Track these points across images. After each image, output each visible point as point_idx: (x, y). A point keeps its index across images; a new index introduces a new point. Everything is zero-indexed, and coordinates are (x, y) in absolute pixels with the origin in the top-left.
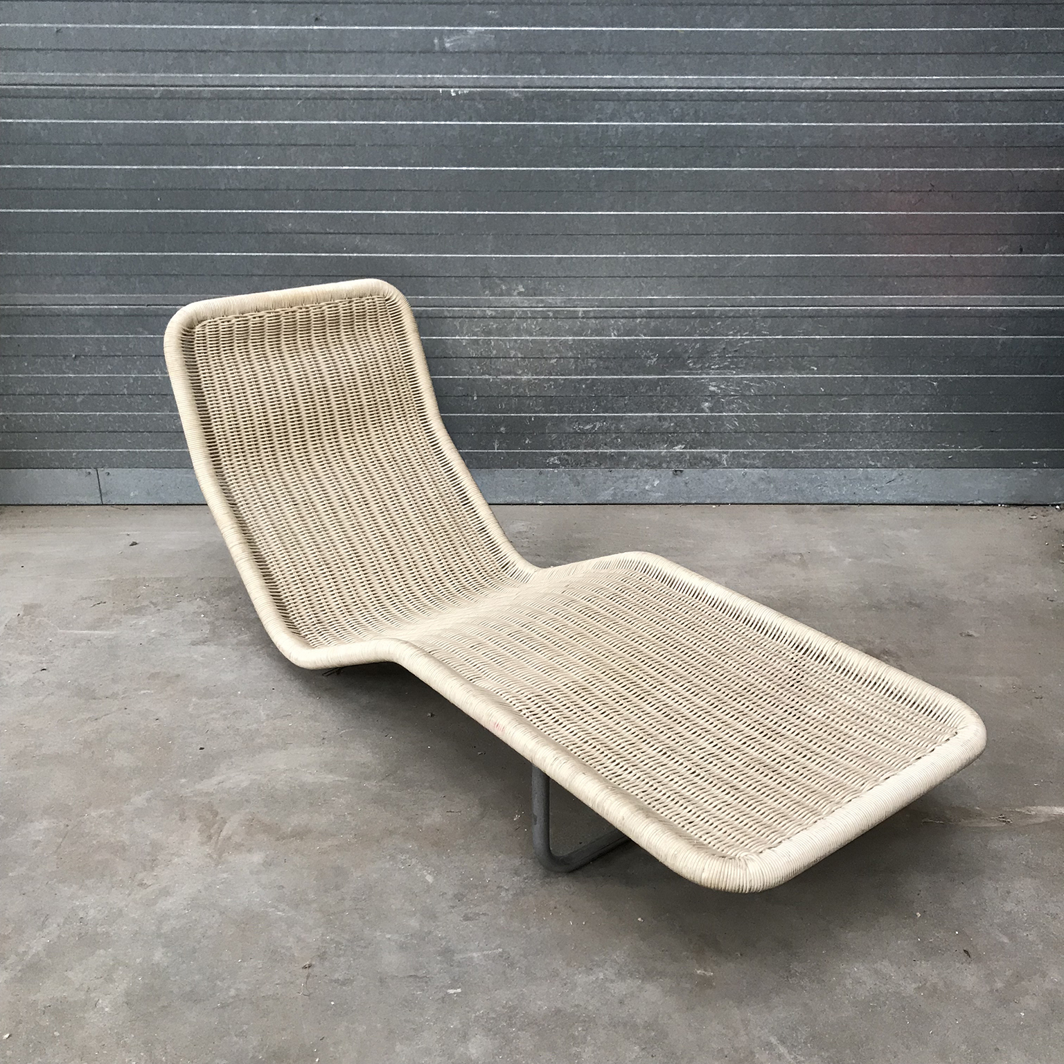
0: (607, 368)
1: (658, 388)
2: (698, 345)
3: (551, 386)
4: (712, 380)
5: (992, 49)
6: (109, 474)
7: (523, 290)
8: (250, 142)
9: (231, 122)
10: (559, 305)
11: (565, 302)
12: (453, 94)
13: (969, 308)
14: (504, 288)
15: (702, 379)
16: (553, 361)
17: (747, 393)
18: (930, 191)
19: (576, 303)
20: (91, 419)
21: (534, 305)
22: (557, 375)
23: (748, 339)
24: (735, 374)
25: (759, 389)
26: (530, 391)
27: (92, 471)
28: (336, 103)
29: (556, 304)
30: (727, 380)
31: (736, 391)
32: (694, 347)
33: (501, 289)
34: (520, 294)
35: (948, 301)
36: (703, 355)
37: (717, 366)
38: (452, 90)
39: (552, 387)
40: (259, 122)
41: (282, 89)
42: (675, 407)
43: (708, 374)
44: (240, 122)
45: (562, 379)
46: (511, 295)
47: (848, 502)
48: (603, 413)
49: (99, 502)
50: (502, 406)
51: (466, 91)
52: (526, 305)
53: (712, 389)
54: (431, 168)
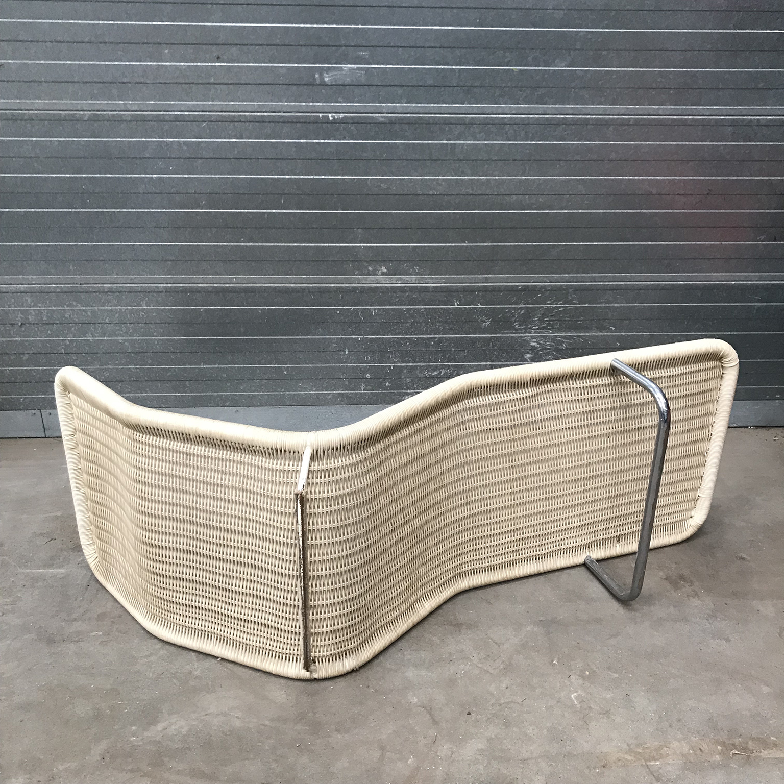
0: (451, 329)
1: (491, 344)
2: (523, 312)
3: (406, 342)
4: (533, 337)
5: (761, 85)
6: (50, 414)
7: (386, 271)
8: (163, 155)
9: (148, 140)
10: (414, 282)
11: (418, 280)
12: (331, 119)
13: (734, 283)
14: (370, 269)
15: (525, 336)
16: (408, 324)
17: (560, 347)
18: (708, 194)
19: (428, 280)
20: (35, 372)
21: (394, 282)
22: (412, 335)
23: (562, 307)
24: (551, 333)
25: (570, 344)
26: (390, 347)
27: (37, 412)
28: (234, 125)
29: (412, 281)
30: (545, 337)
31: (551, 345)
32: (519, 313)
33: (369, 270)
34: (383, 274)
35: (718, 278)
36: (526, 319)
37: (537, 327)
38: (330, 115)
39: (408, 344)
40: (171, 140)
41: (190, 113)
42: (503, 358)
43: (530, 333)
44: (155, 140)
45: (416, 338)
46: (376, 275)
48: (447, 362)
49: (43, 436)
50: (367, 358)
51: (341, 116)
52: (388, 282)
53: (534, 344)
54: (312, 177)
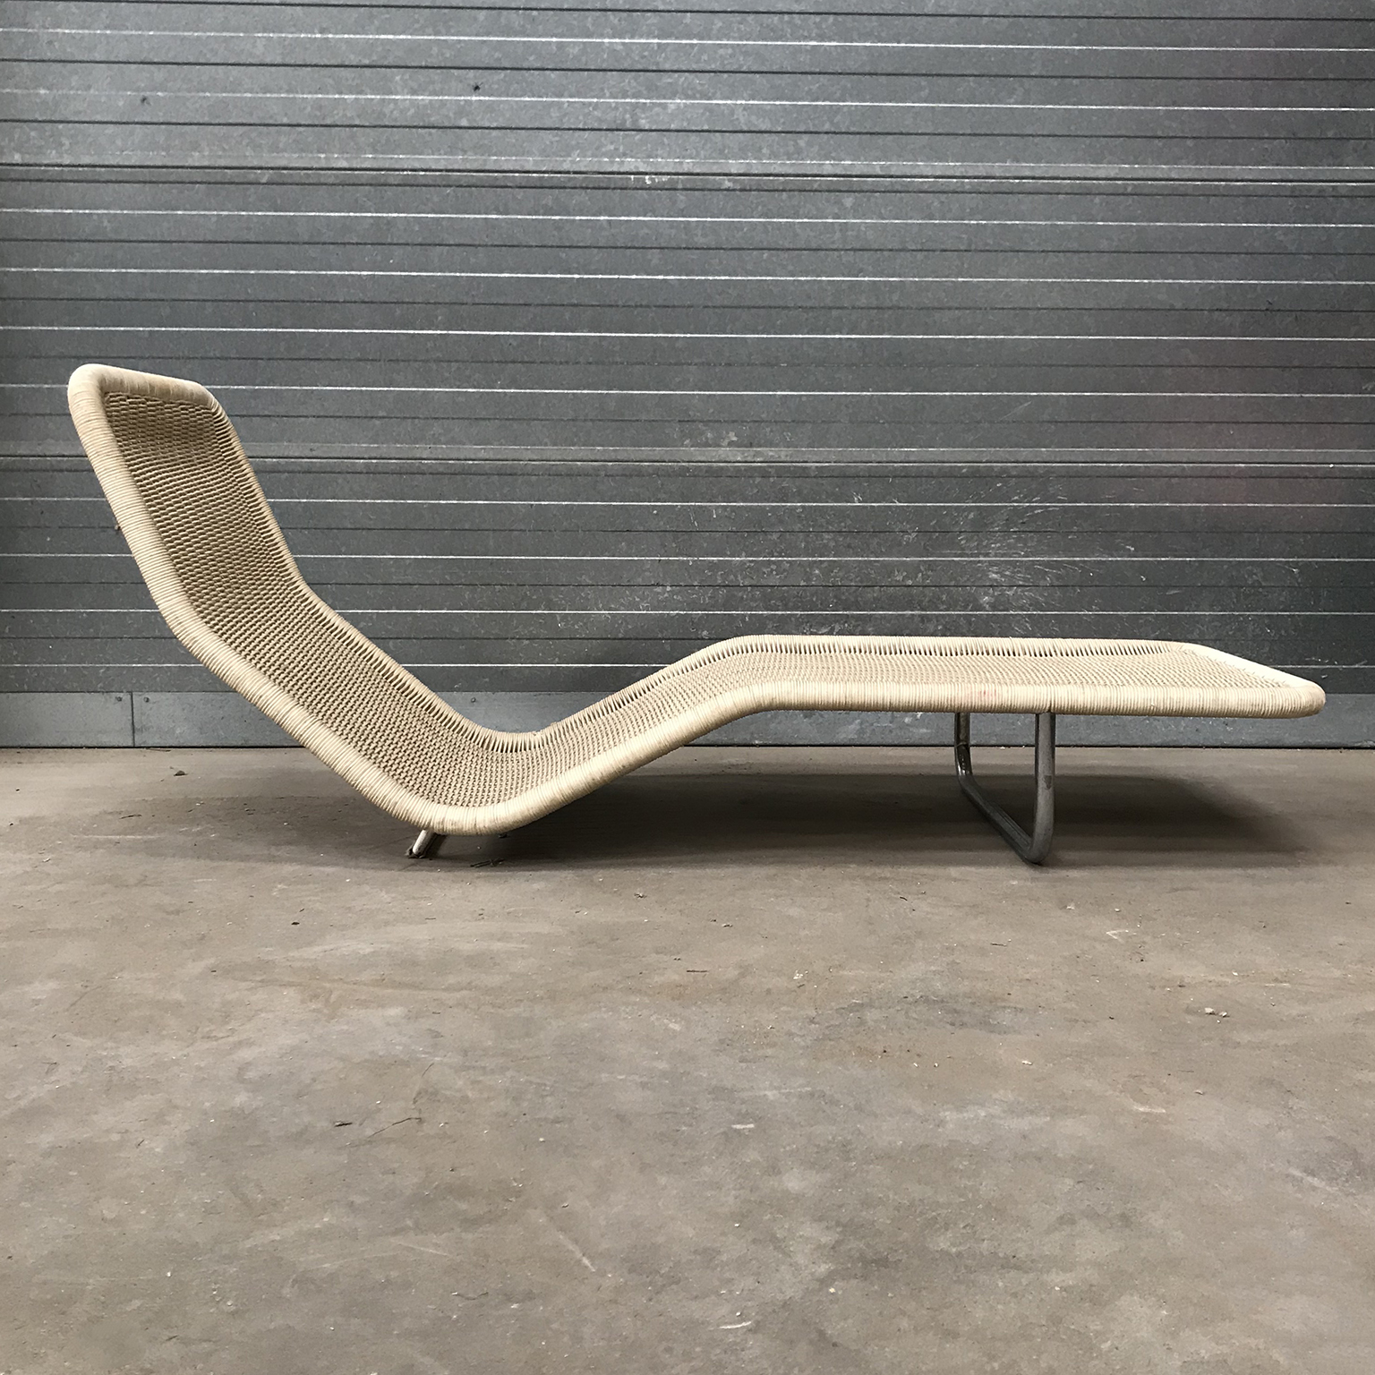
0: (849, 546)
1: (920, 575)
2: (971, 516)
3: (772, 570)
4: (991, 564)
6: (148, 700)
7: (735, 439)
8: (380, 242)
9: (358, 214)
10: (783, 458)
11: (791, 455)
12: (648, 182)
13: (1332, 466)
14: (709, 435)
15: (979, 562)
16: (775, 537)
17: (1042, 583)
18: (1267, 310)
19: (807, 456)
20: (131, 619)
21: (749, 459)
22: (781, 556)
23: (1041, 507)
24: (1024, 556)
25: (1058, 577)
26: (743, 578)
27: (125, 697)
28: (496, 192)
29: (779, 457)
30: (1013, 564)
31: (1025, 579)
32: (967, 517)
33: (707, 438)
34: (731, 444)
35: (1303, 455)
36: (980, 526)
37: (998, 545)
38: (647, 177)
39: (774, 573)
40: (395, 215)
41: (428, 173)
42: (943, 603)
43: (987, 555)
44: (369, 215)
45: (787, 562)
46: (719, 446)
47: (1189, 744)
48: (844, 610)
49: (130, 744)
50: (704, 599)
51: (665, 178)
52: (739, 459)
53: (993, 576)
54: (616, 277)
